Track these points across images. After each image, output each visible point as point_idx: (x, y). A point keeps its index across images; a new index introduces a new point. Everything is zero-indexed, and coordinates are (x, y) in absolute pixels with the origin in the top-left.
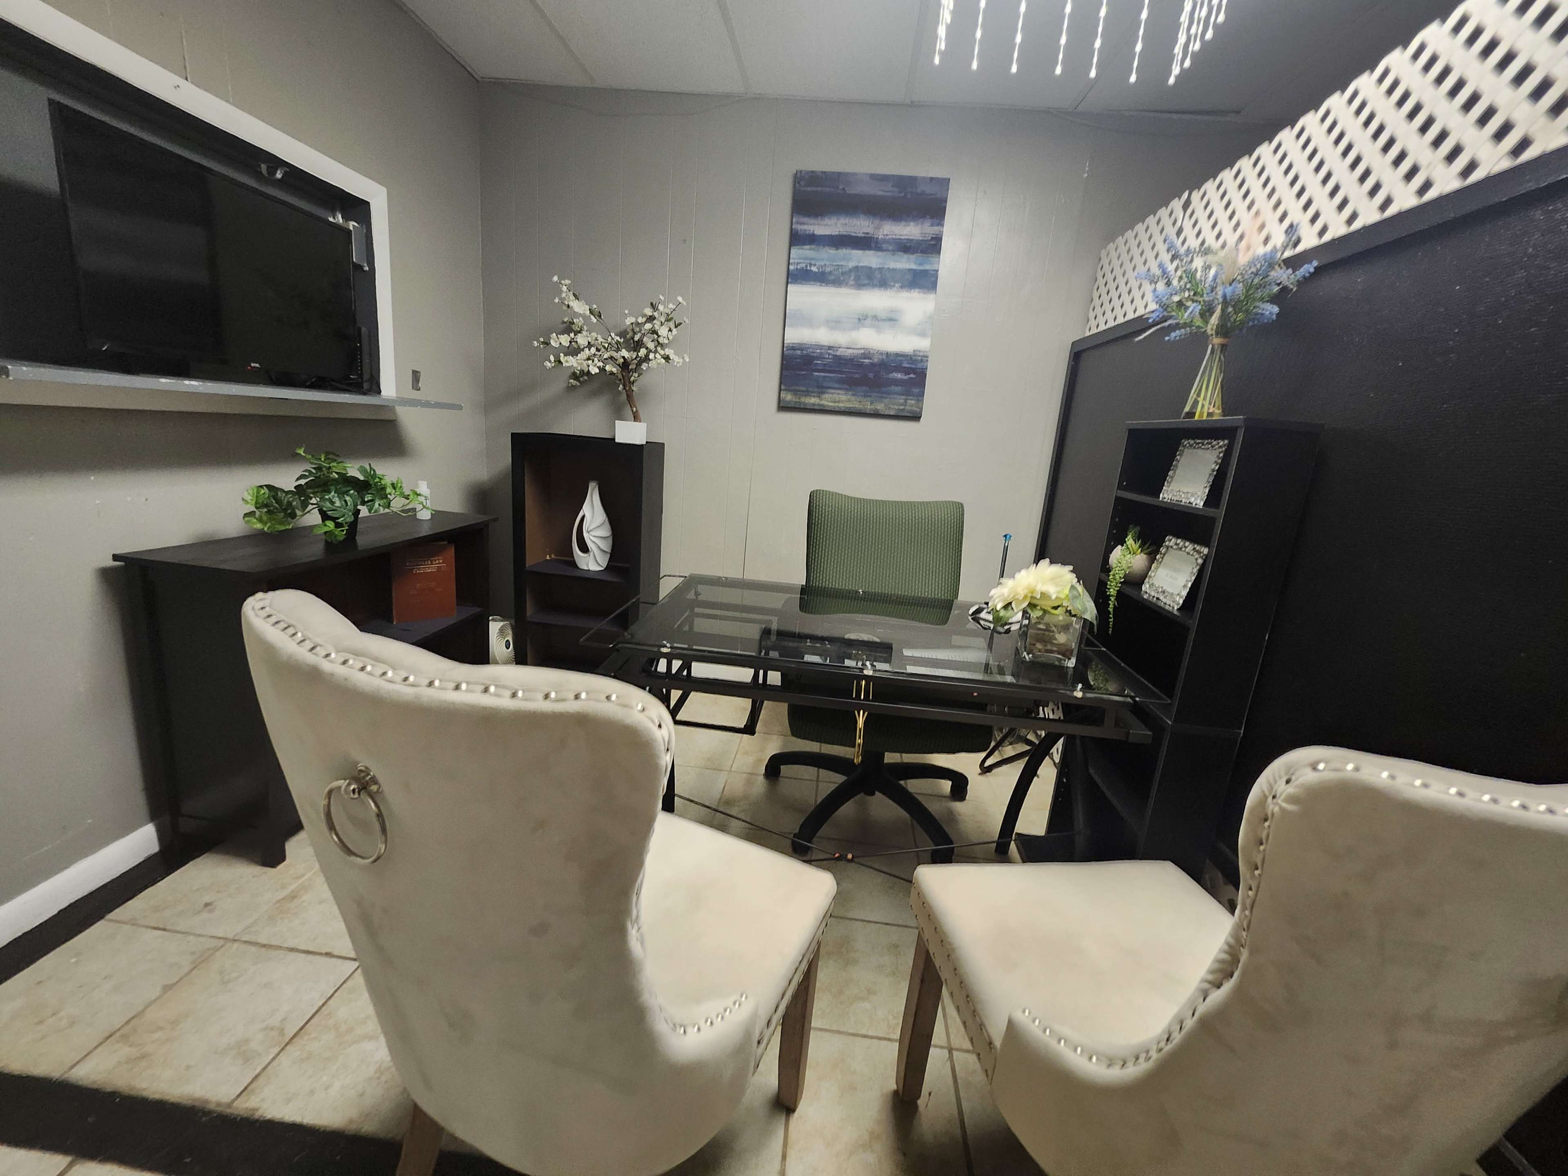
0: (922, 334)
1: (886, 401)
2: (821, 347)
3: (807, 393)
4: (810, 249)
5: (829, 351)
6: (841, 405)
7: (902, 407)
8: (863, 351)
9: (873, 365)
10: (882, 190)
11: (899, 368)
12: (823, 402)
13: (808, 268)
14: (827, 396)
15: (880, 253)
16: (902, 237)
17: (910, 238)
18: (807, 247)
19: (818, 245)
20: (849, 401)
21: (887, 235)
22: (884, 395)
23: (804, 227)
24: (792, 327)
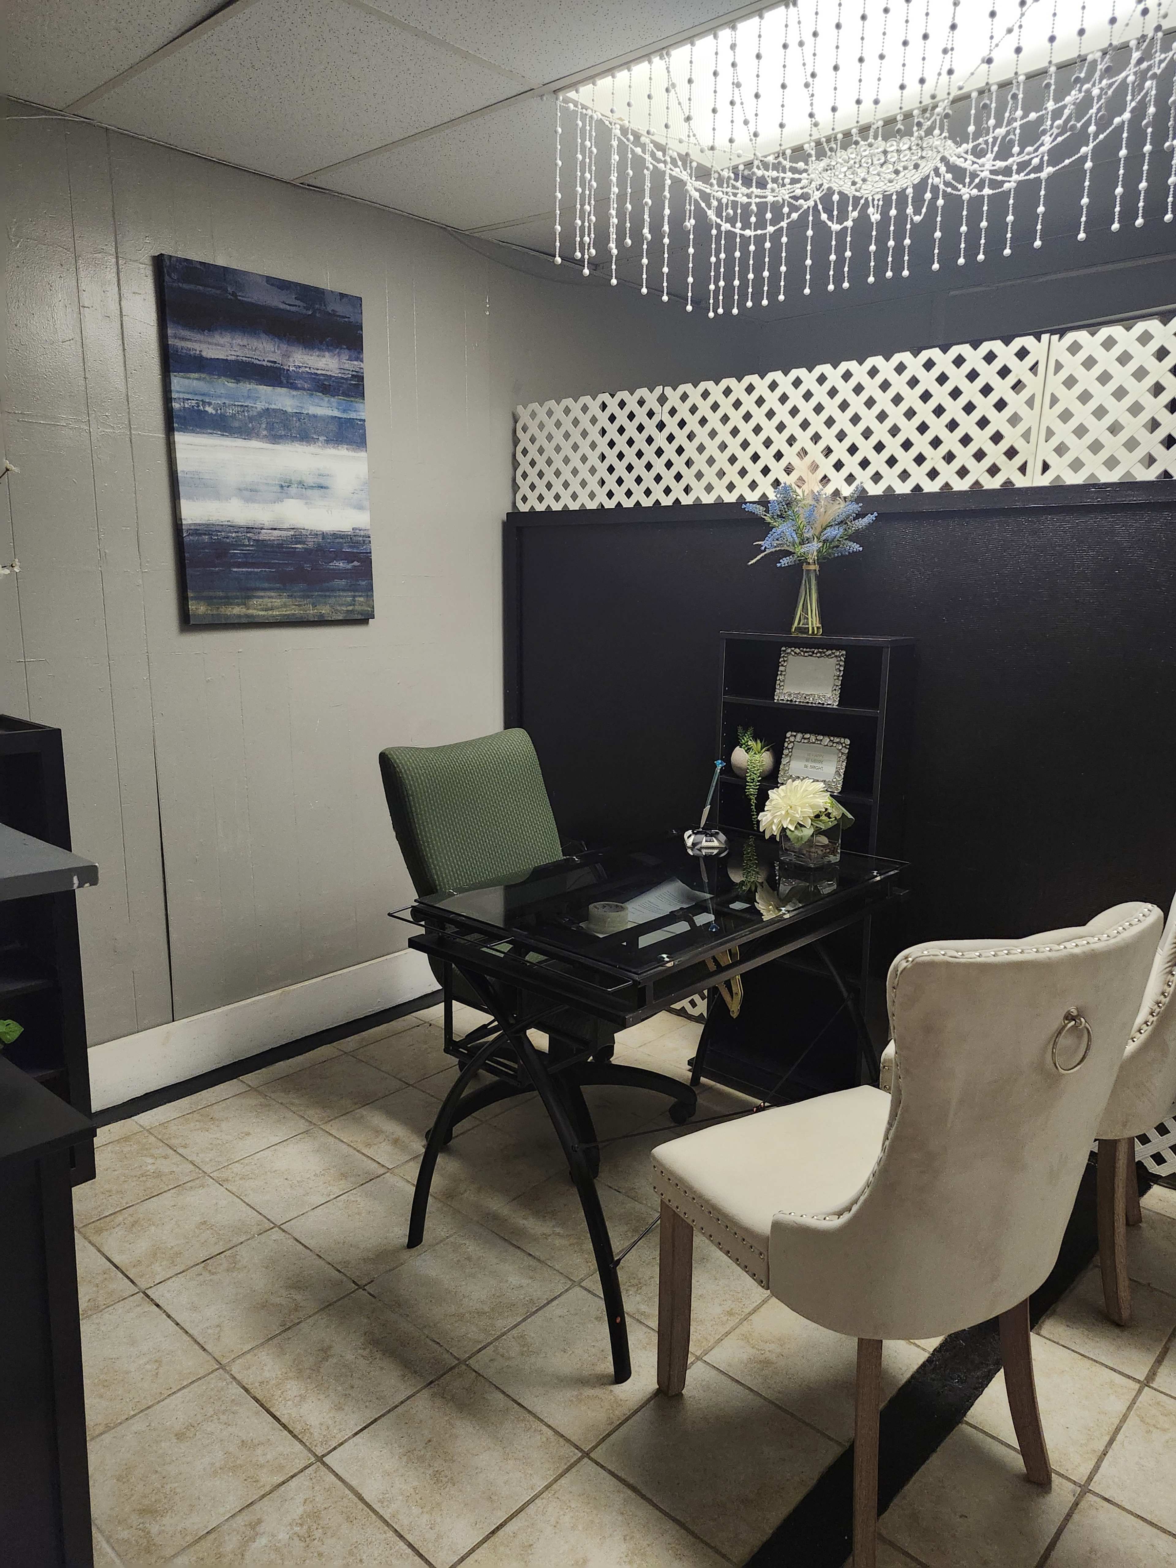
0: (360, 507)
2: (236, 528)
3: (228, 601)
4: (199, 379)
5: (248, 535)
7: (350, 608)
8: (292, 533)
9: (308, 551)
10: (284, 303)
12: (250, 611)
13: (202, 408)
15: (295, 393)
16: (319, 372)
17: (329, 373)
18: (196, 375)
19: (211, 373)
20: (285, 605)
21: (300, 367)
22: (328, 594)
23: (189, 345)
24: (190, 498)
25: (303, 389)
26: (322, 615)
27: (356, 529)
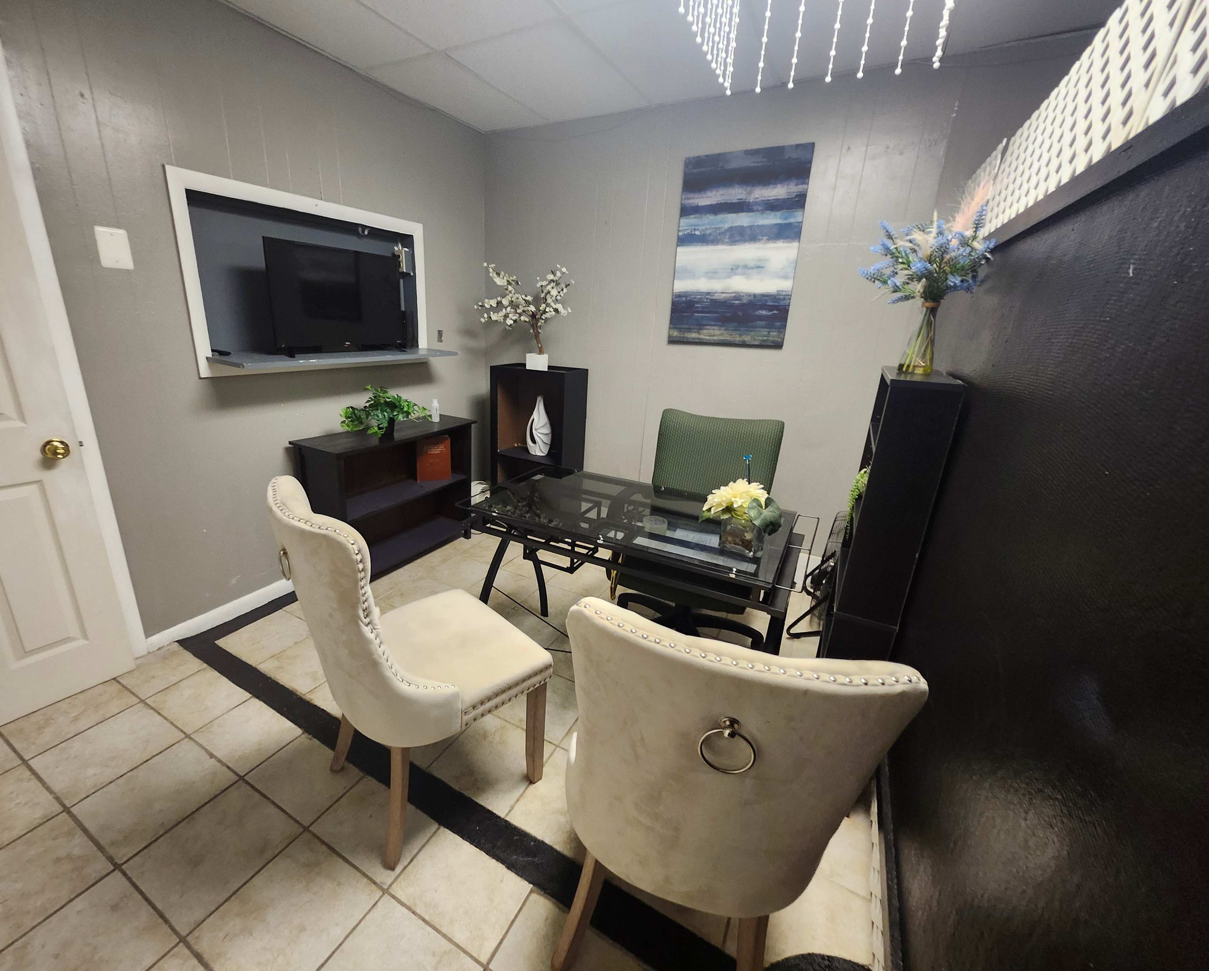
0: (785, 277)
1: (752, 333)
2: (701, 293)
3: (689, 330)
4: (694, 218)
5: (707, 296)
6: (715, 338)
7: (765, 338)
8: (734, 295)
9: (742, 305)
10: (754, 162)
11: (764, 307)
12: (701, 336)
13: (693, 233)
14: (704, 331)
15: (751, 214)
16: (770, 198)
17: (777, 198)
18: (693, 216)
19: (701, 214)
20: (722, 334)
21: (757, 198)
22: (751, 329)
23: (692, 201)
24: (680, 279)
25: (758, 211)
26: (744, 341)
27: (780, 291)
